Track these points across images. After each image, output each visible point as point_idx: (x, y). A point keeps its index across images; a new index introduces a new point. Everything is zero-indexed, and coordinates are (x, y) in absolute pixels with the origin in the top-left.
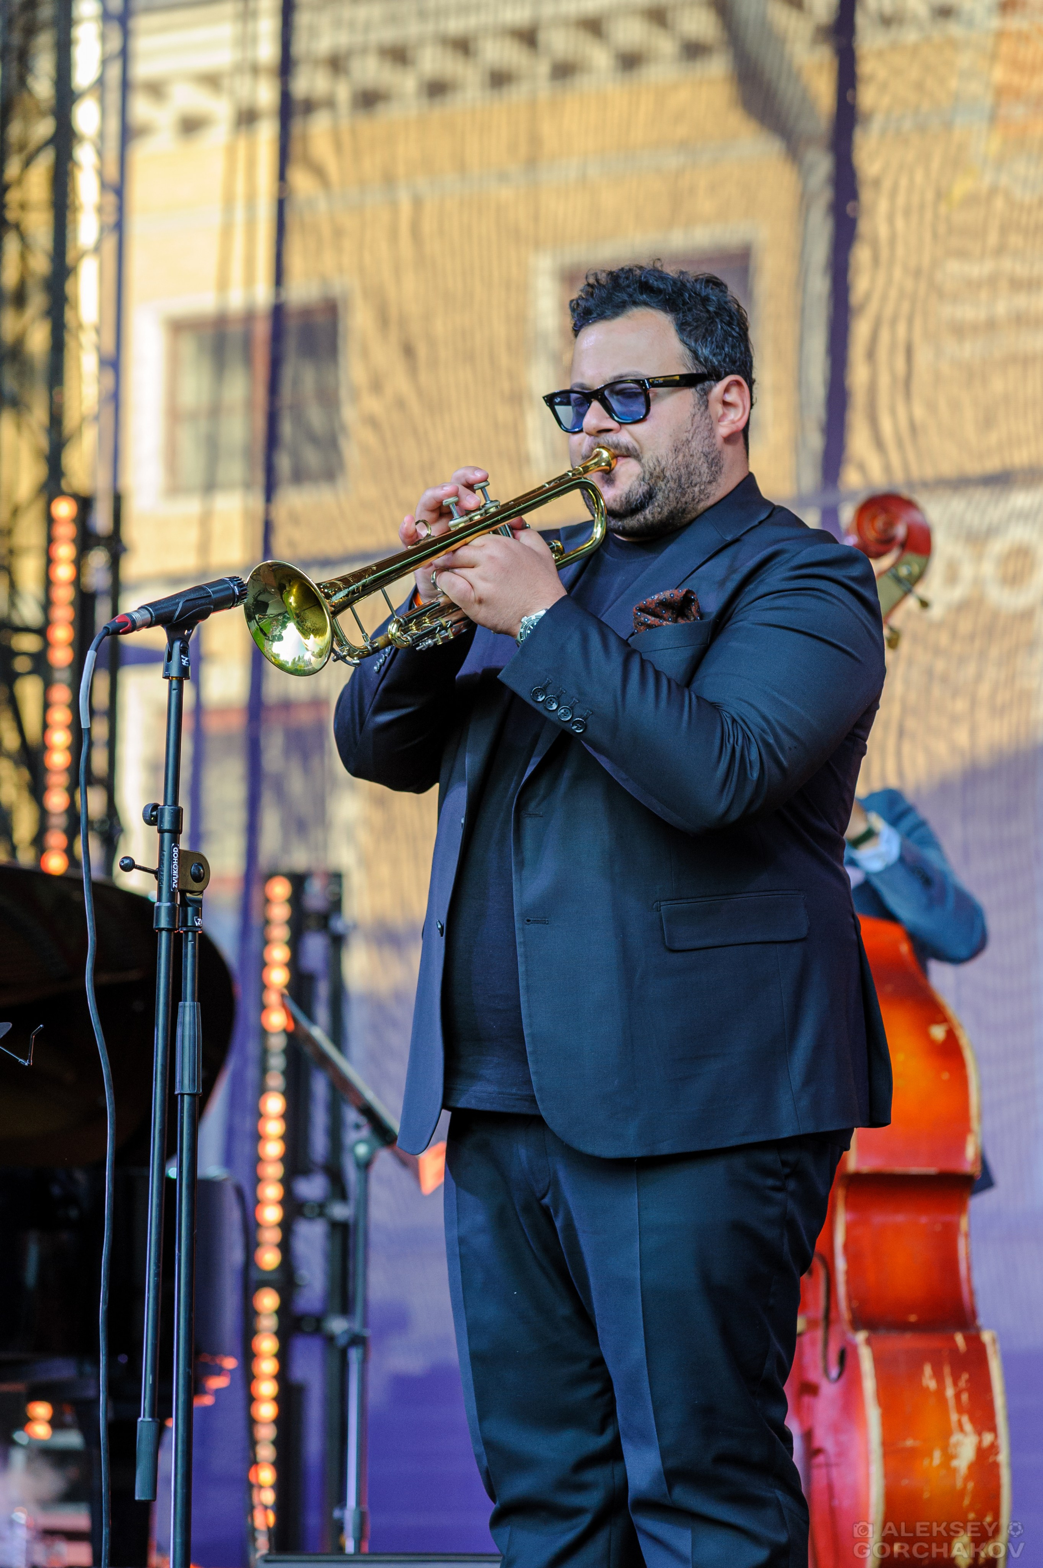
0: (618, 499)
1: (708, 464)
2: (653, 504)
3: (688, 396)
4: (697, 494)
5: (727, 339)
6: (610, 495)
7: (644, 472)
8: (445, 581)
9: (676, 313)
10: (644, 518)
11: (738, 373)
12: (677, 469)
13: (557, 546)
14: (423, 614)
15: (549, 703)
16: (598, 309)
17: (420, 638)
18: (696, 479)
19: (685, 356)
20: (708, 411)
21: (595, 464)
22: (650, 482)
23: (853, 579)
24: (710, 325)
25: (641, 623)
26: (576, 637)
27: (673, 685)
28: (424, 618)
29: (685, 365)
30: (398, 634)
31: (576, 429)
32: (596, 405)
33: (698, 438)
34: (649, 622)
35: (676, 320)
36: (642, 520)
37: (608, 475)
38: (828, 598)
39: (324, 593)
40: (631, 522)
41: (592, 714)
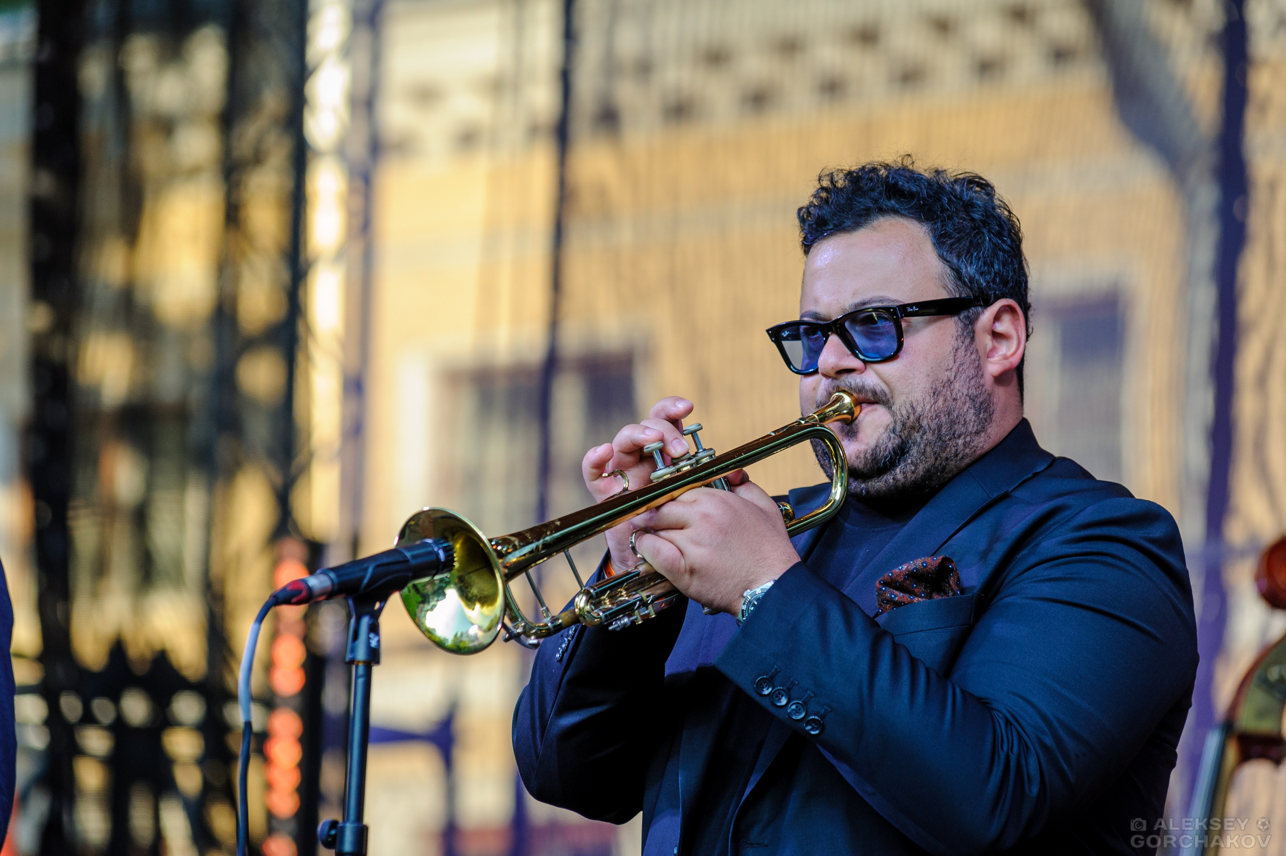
0: (862, 456)
1: (976, 410)
2: (905, 460)
3: (950, 326)
4: (961, 447)
5: (997, 254)
6: (852, 449)
7: (895, 422)
8: (648, 545)
9: (933, 222)
10: (894, 479)
11: (1011, 297)
12: (936, 416)
13: (785, 509)
14: (619, 585)
15: (777, 697)
16: (836, 218)
17: (613, 615)
18: (960, 429)
19: (944, 275)
20: (974, 343)
21: (835, 411)
22: (902, 434)
23: (1153, 541)
24: (975, 236)
25: (887, 600)
26: (812, 616)
27: (933, 676)
28: (619, 590)
29: (945, 287)
30: (588, 608)
31: (809, 371)
32: (834, 340)
33: (962, 378)
34: (897, 598)
35: (933, 230)
36: (891, 481)
37: (850, 426)
38: (1121, 564)
39: (496, 550)
40: (878, 484)
41: (831, 711)
